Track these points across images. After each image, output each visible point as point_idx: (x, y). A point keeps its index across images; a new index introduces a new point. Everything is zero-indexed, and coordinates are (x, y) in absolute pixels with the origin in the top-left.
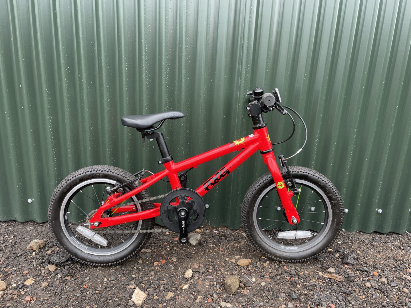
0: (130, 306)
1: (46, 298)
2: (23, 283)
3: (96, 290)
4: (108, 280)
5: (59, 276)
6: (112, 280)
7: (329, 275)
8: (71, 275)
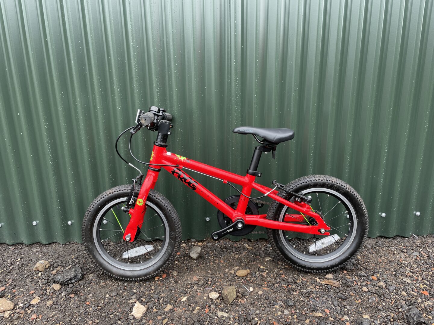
0: (130, 319)
1: (51, 316)
2: (29, 303)
3: (98, 306)
4: (110, 296)
5: (63, 294)
6: (114, 295)
7: (327, 281)
8: (75, 293)
